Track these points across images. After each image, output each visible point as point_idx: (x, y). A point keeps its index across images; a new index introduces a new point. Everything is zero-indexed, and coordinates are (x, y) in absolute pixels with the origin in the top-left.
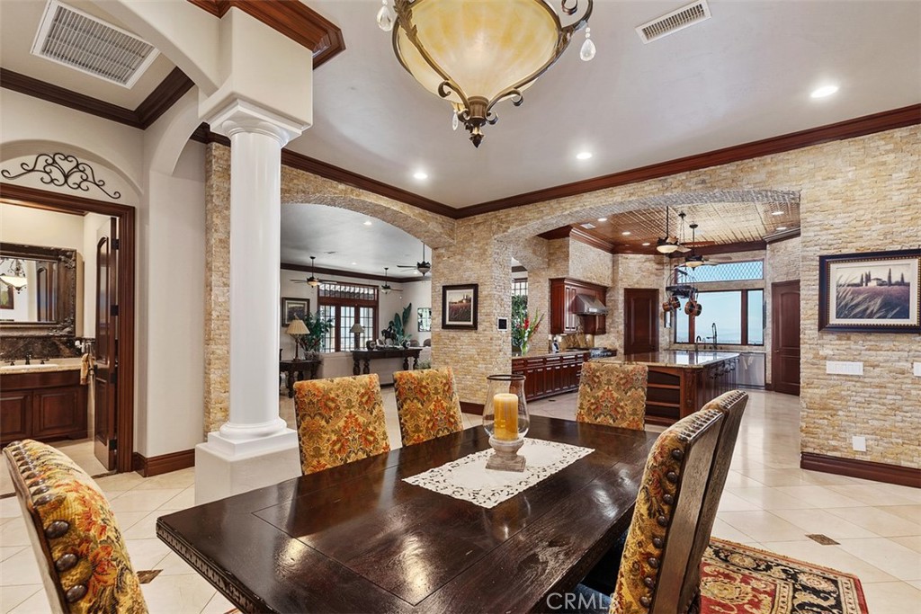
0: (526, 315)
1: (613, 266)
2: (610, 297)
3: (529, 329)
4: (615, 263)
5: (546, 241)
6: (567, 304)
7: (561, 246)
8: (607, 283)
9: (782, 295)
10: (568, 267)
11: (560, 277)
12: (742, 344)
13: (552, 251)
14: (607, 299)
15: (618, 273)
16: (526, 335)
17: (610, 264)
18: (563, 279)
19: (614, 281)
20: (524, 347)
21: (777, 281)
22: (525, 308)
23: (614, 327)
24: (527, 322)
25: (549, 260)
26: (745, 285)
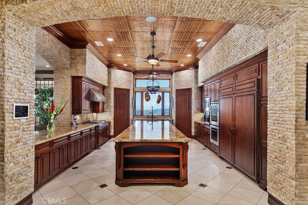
0: (52, 102)
1: (108, 75)
2: (107, 92)
3: (55, 113)
4: (109, 73)
5: (69, 49)
6: (84, 94)
7: (80, 54)
8: (106, 84)
9: (180, 95)
10: (85, 69)
11: (79, 75)
12: (162, 116)
13: (73, 57)
14: (105, 93)
15: (111, 79)
16: (53, 117)
17: (107, 73)
18: (82, 77)
19: (109, 82)
20: (50, 127)
21: (178, 88)
22: (52, 95)
23: (108, 109)
24: (53, 107)
25: (71, 63)
26: (163, 90)
